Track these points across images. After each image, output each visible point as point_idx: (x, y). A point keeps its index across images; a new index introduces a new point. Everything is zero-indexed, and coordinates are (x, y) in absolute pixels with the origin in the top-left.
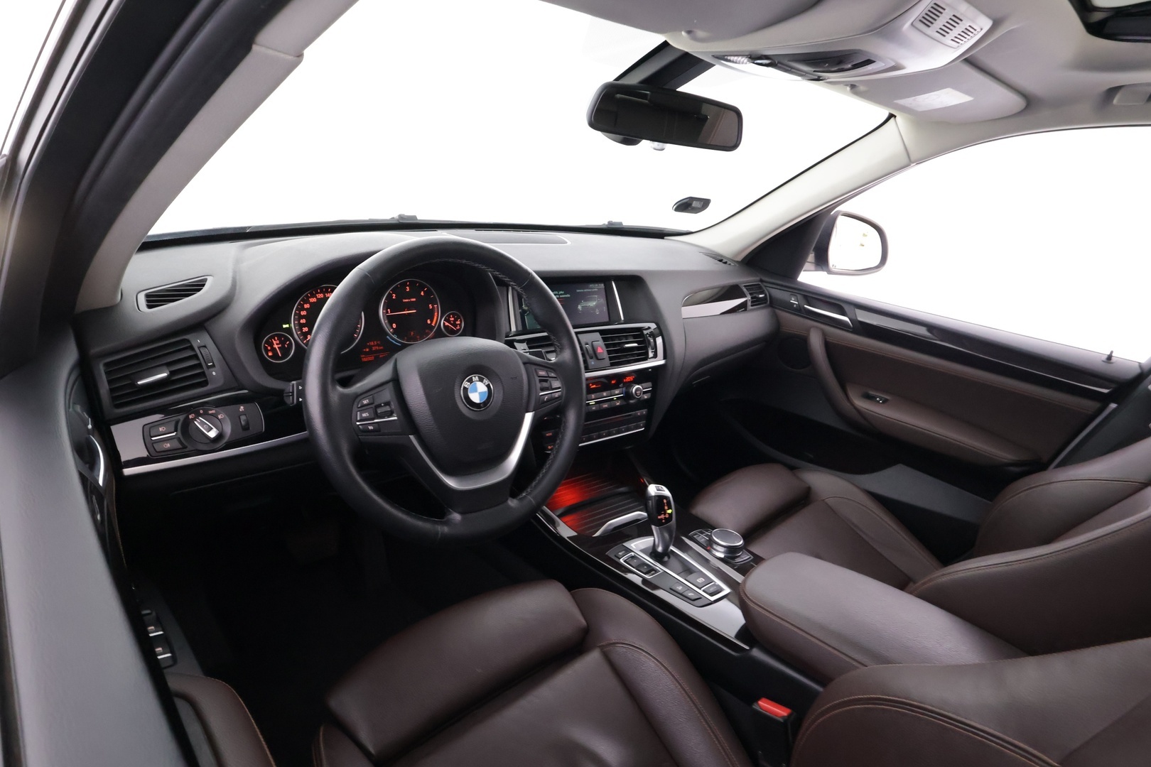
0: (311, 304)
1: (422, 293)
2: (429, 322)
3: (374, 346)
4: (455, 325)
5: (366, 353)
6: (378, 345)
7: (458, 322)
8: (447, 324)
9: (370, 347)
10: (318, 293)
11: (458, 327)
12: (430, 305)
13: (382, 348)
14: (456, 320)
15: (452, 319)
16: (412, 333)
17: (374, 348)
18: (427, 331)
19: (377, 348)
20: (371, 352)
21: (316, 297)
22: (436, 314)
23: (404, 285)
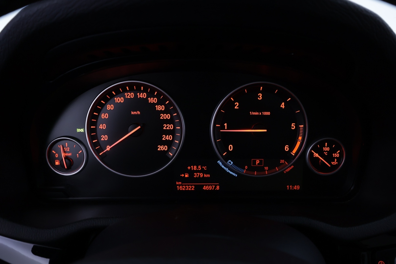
0: (116, 105)
1: (283, 106)
2: (287, 148)
3: (197, 171)
4: (329, 158)
5: (184, 180)
6: (202, 171)
7: (337, 155)
8: (316, 155)
9: (191, 173)
10: (127, 91)
11: (335, 163)
12: (293, 125)
13: (208, 176)
14: (333, 151)
15: (327, 149)
16: (258, 162)
17: (196, 175)
18: (282, 161)
19: (202, 175)
20: (191, 180)
21: (124, 97)
22: (300, 138)
23: (255, 90)
